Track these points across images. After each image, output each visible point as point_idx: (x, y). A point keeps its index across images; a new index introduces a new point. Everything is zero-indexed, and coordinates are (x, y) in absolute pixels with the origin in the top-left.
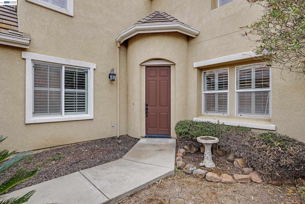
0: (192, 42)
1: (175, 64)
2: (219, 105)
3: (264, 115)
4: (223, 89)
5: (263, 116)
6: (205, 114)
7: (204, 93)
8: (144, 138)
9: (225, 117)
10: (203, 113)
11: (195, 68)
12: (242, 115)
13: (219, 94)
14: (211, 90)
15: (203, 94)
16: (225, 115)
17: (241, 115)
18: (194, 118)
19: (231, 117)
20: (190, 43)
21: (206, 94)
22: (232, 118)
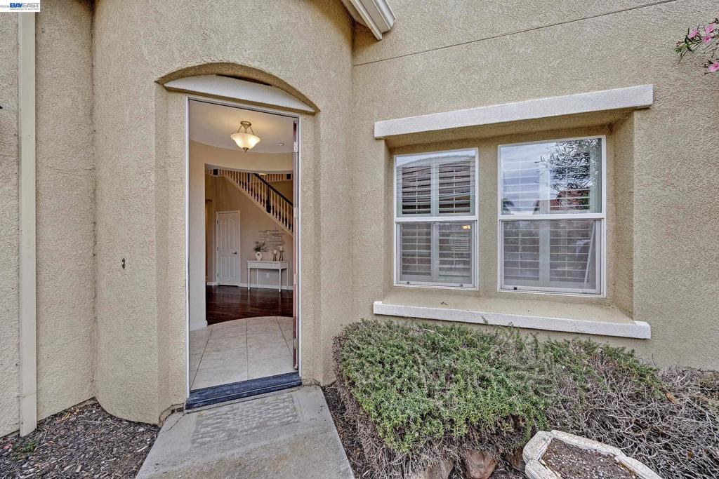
0: (369, 53)
1: (315, 113)
2: (440, 257)
3: (582, 287)
4: (452, 212)
5: (581, 290)
6: (404, 285)
7: (397, 223)
8: (180, 410)
9: (467, 294)
10: (395, 284)
11: (378, 139)
12: (518, 287)
13: (442, 226)
14: (415, 213)
15: (395, 225)
16: (467, 287)
17: (515, 289)
18: (376, 303)
19: (486, 293)
20: (358, 57)
21: (404, 225)
22: (490, 297)
